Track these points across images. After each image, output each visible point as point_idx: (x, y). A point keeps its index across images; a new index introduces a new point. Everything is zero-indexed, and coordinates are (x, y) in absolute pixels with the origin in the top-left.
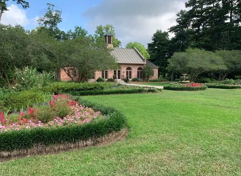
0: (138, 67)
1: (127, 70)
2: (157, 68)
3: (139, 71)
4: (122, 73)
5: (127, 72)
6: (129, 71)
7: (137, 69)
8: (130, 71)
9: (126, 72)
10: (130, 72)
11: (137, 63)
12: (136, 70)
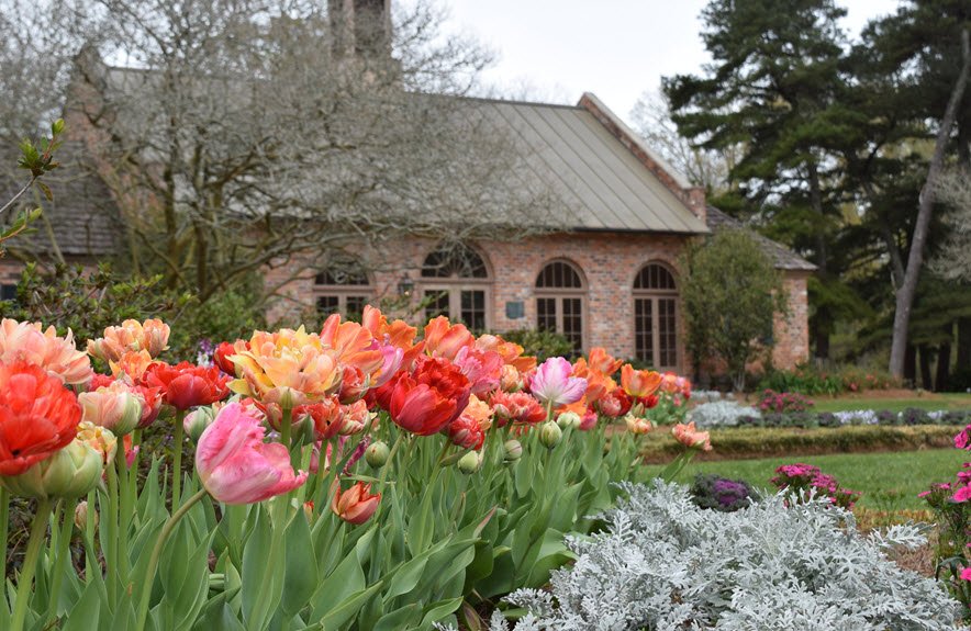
0: (641, 258)
1: (548, 292)
2: (797, 273)
3: (648, 293)
4: (501, 314)
5: (545, 307)
6: (559, 295)
7: (631, 274)
8: (571, 293)
9: (531, 309)
10: (573, 307)
11: (634, 225)
12: (627, 288)
